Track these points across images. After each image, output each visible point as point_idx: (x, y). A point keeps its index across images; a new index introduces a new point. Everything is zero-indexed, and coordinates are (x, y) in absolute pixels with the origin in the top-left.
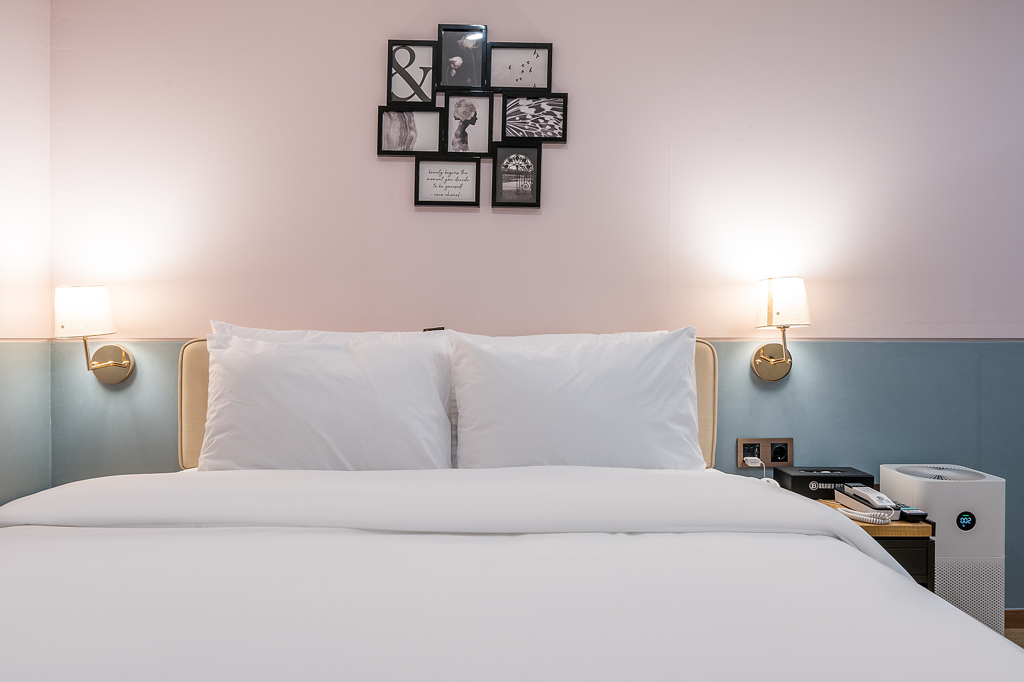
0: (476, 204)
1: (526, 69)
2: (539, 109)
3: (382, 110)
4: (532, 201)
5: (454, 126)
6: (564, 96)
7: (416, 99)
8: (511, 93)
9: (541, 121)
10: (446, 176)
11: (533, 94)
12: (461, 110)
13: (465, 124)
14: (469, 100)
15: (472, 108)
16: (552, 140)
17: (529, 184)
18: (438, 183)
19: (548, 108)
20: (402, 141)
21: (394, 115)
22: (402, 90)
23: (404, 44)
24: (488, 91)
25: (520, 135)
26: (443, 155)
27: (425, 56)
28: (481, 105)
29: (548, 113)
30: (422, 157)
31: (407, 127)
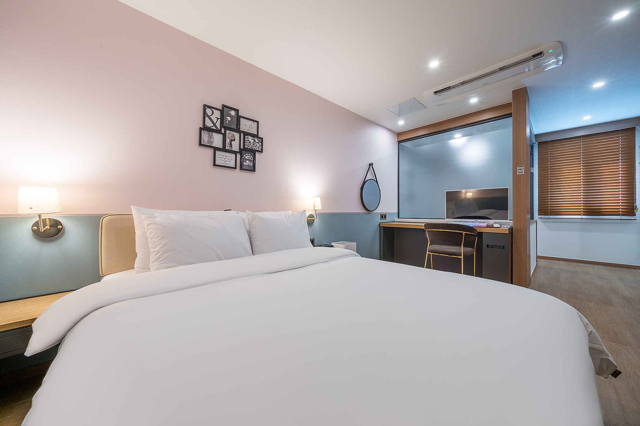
0: (235, 168)
1: (251, 127)
2: (255, 141)
3: (201, 129)
4: (253, 169)
5: (228, 141)
6: (262, 139)
7: (214, 128)
8: (246, 134)
9: (255, 145)
10: (225, 157)
11: (253, 136)
12: (230, 135)
13: (231, 140)
14: (233, 133)
15: (234, 136)
16: (258, 151)
17: (252, 164)
18: (222, 159)
19: (257, 141)
20: (209, 142)
21: (206, 132)
23: (210, 107)
25: (249, 148)
28: (237, 135)
29: (257, 143)
30: (216, 149)
31: (210, 137)
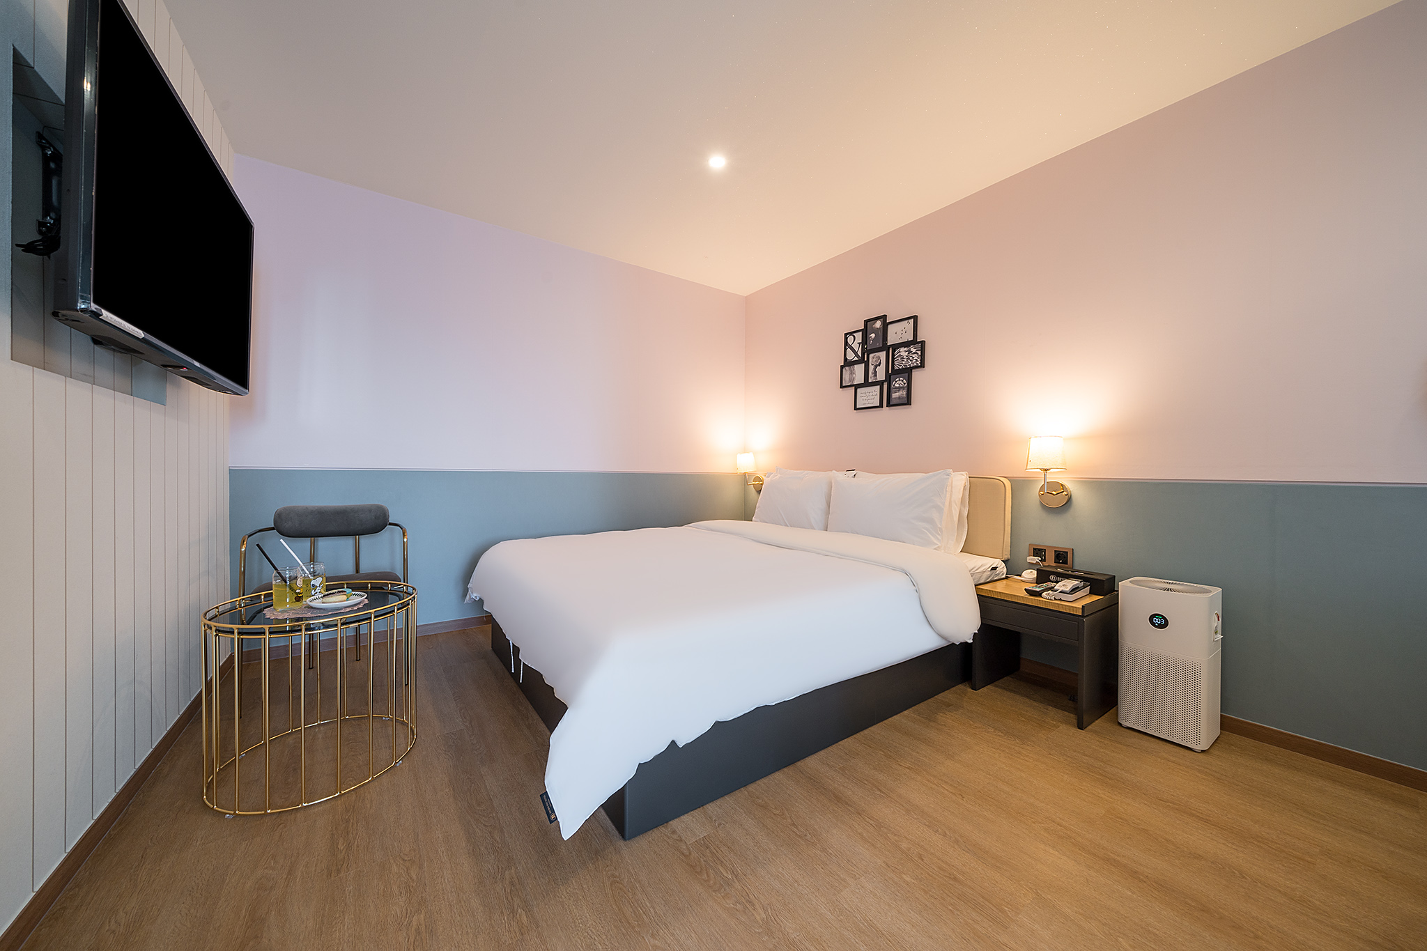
0: (881, 406)
1: (904, 332)
2: (910, 352)
3: (842, 367)
4: (907, 401)
5: (871, 368)
6: (923, 343)
7: (856, 359)
8: (896, 346)
9: (911, 358)
10: (868, 394)
11: (906, 344)
12: (874, 360)
13: (876, 367)
14: (877, 354)
15: (879, 358)
16: (917, 367)
17: (905, 393)
18: (864, 398)
19: (914, 351)
20: (850, 381)
21: (847, 368)
22: (851, 356)
23: (851, 333)
24: (885, 347)
25: (901, 367)
26: (867, 384)
27: (859, 336)
28: (883, 355)
29: (914, 353)
30: (857, 387)
31: (852, 373)
